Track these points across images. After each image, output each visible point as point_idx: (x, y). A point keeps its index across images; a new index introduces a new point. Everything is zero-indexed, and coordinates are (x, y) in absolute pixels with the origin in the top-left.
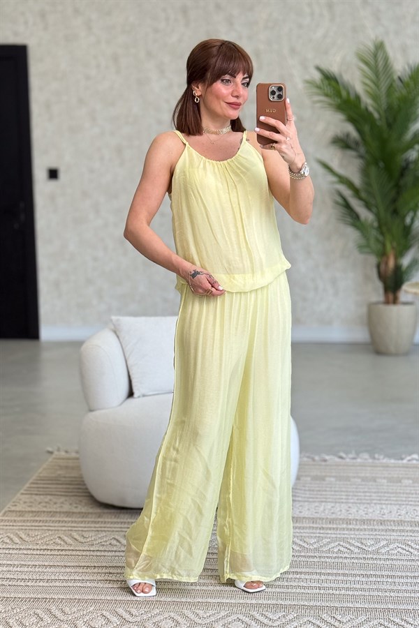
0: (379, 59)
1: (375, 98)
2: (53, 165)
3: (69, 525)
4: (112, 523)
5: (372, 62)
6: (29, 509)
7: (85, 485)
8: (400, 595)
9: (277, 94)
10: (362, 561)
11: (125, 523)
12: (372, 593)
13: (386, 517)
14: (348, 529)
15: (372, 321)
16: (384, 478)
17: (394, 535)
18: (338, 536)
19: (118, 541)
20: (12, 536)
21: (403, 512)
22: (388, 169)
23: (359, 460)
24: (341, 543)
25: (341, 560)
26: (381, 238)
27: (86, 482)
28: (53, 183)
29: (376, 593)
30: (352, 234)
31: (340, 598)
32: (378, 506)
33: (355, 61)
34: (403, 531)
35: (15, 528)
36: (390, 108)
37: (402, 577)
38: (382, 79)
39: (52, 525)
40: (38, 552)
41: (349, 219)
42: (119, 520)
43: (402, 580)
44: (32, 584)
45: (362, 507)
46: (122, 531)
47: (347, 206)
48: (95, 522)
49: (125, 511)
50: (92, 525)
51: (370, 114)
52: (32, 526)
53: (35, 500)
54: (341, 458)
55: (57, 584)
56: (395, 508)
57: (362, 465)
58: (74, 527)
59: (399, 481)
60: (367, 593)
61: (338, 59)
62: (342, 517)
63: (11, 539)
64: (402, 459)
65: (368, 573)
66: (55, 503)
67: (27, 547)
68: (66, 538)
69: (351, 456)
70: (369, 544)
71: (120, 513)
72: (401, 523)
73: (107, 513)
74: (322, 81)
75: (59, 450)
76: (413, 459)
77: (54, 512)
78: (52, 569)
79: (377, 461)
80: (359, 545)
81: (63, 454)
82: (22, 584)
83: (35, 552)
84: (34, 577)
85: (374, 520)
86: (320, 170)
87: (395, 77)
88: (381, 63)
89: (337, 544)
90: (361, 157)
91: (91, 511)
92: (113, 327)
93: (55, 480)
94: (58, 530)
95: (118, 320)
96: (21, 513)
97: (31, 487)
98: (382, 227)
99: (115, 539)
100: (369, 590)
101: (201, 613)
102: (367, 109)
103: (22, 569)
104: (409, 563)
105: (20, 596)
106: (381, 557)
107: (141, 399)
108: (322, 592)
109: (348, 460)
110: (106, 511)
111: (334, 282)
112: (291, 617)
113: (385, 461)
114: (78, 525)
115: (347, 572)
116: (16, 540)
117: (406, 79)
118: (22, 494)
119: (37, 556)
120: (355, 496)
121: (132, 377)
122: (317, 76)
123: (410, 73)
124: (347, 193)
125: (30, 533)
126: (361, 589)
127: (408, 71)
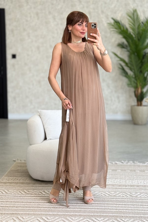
0: (135, 15)
1: (133, 29)
2: (14, 53)
3: (23, 187)
4: (39, 186)
5: (132, 16)
6: (8, 182)
7: (28, 173)
8: (145, 212)
9: (94, 26)
10: (131, 200)
11: (44, 186)
12: (135, 211)
13: (139, 184)
14: (126, 189)
15: (132, 112)
16: (138, 170)
17: (143, 191)
18: (122, 191)
19: (41, 193)
20: (2, 191)
21: (146, 182)
22: (138, 56)
23: (129, 164)
24: (124, 194)
25: (123, 200)
26: (136, 81)
27: (29, 172)
28: (14, 60)
29: (136, 211)
30: (125, 80)
31: (124, 213)
32: (136, 180)
33: (126, 16)
34: (146, 189)
35: (3, 188)
36: (139, 33)
38: (136, 23)
39: (17, 187)
40: (12, 197)
41: (124, 74)
42: (41, 186)
44: (11, 208)
45: (131, 181)
46: (43, 189)
47: (123, 69)
48: (32, 186)
49: (43, 182)
50: (32, 187)
51: (132, 36)
52: (9, 188)
53: (10, 178)
54: (122, 163)
55: (20, 208)
56: (143, 181)
57: (130, 165)
58: (25, 188)
59: (144, 171)
60: (133, 211)
61: (120, 15)
62: (123, 184)
63: (2, 192)
64: (145, 163)
65: (134, 204)
66: (17, 180)
67: (8, 195)
68: (22, 192)
69: (126, 162)
70: (133, 194)
71: (42, 183)
72: (145, 186)
73: (37, 183)
74: (114, 23)
75: (18, 160)
77: (17, 183)
78: (18, 203)
79: (135, 164)
80: (130, 194)
81: (19, 161)
82: (7, 208)
83: (11, 197)
84: (12, 206)
85: (135, 185)
86: (113, 56)
87: (141, 22)
88: (135, 17)
89: (122, 194)
90: (128, 51)
91: (30, 182)
92: (39, 114)
93: (17, 171)
94: (19, 189)
95: (41, 111)
96: (5, 183)
97: (8, 174)
98: (136, 77)
100: (134, 210)
101: (73, 218)
102: (130, 34)
103: (7, 203)
105: (6, 212)
106: (138, 198)
107: (50, 140)
108: (117, 211)
109: (125, 164)
111: (118, 97)
112: (106, 219)
113: (139, 164)
114: (26, 187)
115: (126, 204)
116: (4, 193)
117: (145, 23)
118: (5, 176)
119: (12, 198)
120: (128, 177)
121: (46, 132)
122: (112, 21)
124: (123, 64)
125: (9, 190)
126: (131, 210)
127: (145, 20)
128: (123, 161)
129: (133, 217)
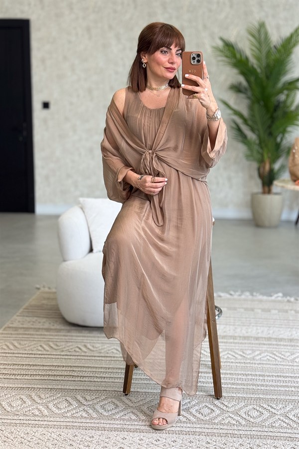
0: (262, 33)
1: (258, 59)
2: (46, 99)
3: (48, 337)
4: (76, 336)
5: (257, 35)
6: (21, 326)
7: (59, 310)
8: (268, 388)
9: (196, 59)
10: (243, 365)
11: (85, 336)
12: (249, 387)
13: (260, 335)
14: (234, 343)
15: (254, 204)
16: (260, 309)
17: (265, 348)
18: (228, 347)
19: (80, 349)
20: (8, 344)
21: (271, 332)
22: (266, 107)
23: (243, 297)
24: (230, 352)
25: (228, 364)
26: (260, 151)
27: (60, 308)
28: (46, 111)
29: (251, 387)
30: (242, 148)
32: (255, 328)
33: (246, 35)
34: (271, 344)
35: (11, 339)
36: (268, 66)
37: (269, 376)
38: (263, 47)
39: (36, 337)
40: (26, 356)
41: (240, 138)
42: (81, 335)
43: (269, 378)
44: (20, 378)
45: (244, 328)
46: (83, 342)
47: (239, 130)
48: (65, 336)
49: (86, 328)
50: (63, 338)
51: (255, 70)
52: (23, 338)
53: (26, 320)
54: (231, 295)
55: (37, 378)
56: (266, 329)
57: (245, 300)
58: (51, 339)
59: (269, 311)
60: (245, 387)
61: (235, 33)
62: (231, 334)
63: (8, 347)
64: (271, 296)
65: (247, 373)
66: (40, 322)
67: (19, 352)
68: (45, 346)
69: (238, 293)
70: (248, 353)
72: (269, 339)
74: (224, 47)
75: (44, 287)
76: (278, 297)
77: (38, 328)
78: (35, 368)
79: (254, 298)
80: (241, 353)
81: (47, 289)
82: (13, 377)
83: (23, 356)
84: (22, 373)
85: (252, 337)
87: (272, 46)
88: (263, 36)
89: (226, 352)
90: (249, 98)
91: (63, 328)
93: (41, 307)
94: (40, 341)
95: (83, 201)
96: (16, 329)
97: (23, 312)
98: (262, 144)
99: (78, 347)
100: (247, 385)
102: (253, 67)
103: (14, 367)
104: (274, 367)
105: (11, 386)
106: (256, 362)
109: (236, 297)
110: (73, 328)
111: (229, 179)
112: (194, 403)
113: (260, 297)
114: (54, 338)
115: (232, 372)
116: (11, 347)
117: (279, 47)
118: (18, 316)
119: (25, 359)
122: (220, 44)
123: (281, 42)
124: (239, 121)
125: (21, 342)
126: (242, 384)
127: (280, 42)
128: (232, 292)
129: (244, 399)
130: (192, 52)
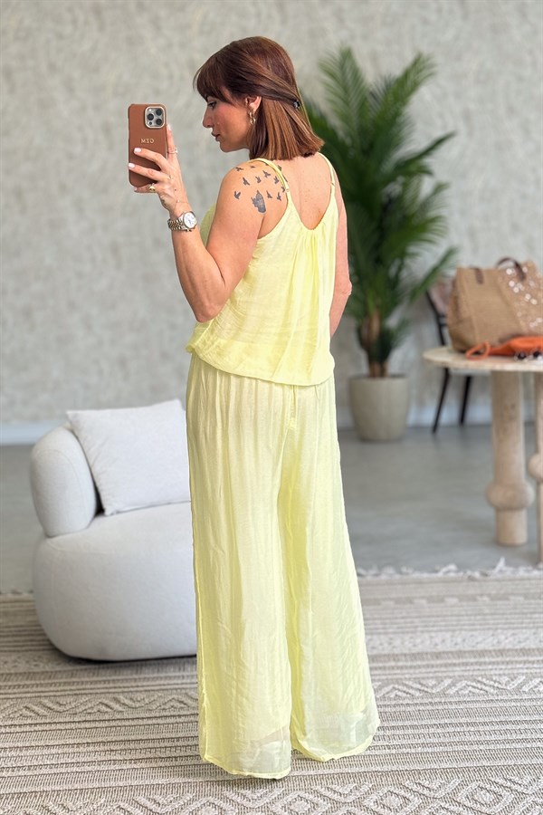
3: (35, 689)
4: (91, 683)
7: (44, 635)
9: (156, 117)
10: (430, 707)
11: (109, 681)
12: (455, 748)
13: (440, 648)
14: (398, 668)
15: (354, 399)
16: (423, 597)
17: (458, 671)
18: (390, 677)
19: (107, 706)
21: (459, 640)
23: (383, 577)
24: (396, 686)
25: (403, 708)
27: (46, 632)
29: (460, 748)
31: (419, 758)
32: (426, 635)
34: (467, 664)
37: (485, 724)
38: (352, 95)
39: (10, 691)
42: (100, 679)
43: (487, 728)
45: (407, 637)
46: (109, 693)
48: (69, 683)
49: (105, 665)
55: (44, 771)
56: (448, 635)
57: (389, 583)
58: (42, 692)
59: (441, 600)
60: (449, 749)
62: (386, 652)
64: (436, 572)
65: (442, 722)
66: (6, 663)
68: (36, 708)
69: (373, 572)
70: (430, 685)
71: (99, 668)
72: (460, 654)
73: (81, 670)
76: (449, 572)
77: (7, 674)
78: (30, 752)
79: (405, 577)
80: (419, 686)
84: (9, 765)
85: (427, 654)
89: (391, 687)
91: (58, 668)
92: (68, 425)
94: (21, 698)
95: (76, 416)
99: (103, 704)
100: (451, 744)
101: (248, 793)
104: (488, 705)
106: (451, 700)
107: (116, 516)
108: (394, 751)
109: (369, 578)
110: (79, 667)
112: (365, 788)
113: (417, 575)
114: (47, 690)
115: (416, 723)
120: (395, 623)
121: (100, 489)
126: (441, 744)
129: (456, 771)
130: (147, 106)
